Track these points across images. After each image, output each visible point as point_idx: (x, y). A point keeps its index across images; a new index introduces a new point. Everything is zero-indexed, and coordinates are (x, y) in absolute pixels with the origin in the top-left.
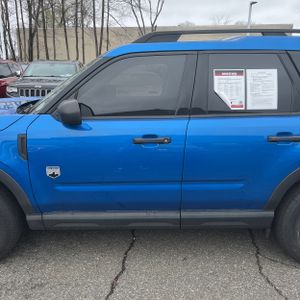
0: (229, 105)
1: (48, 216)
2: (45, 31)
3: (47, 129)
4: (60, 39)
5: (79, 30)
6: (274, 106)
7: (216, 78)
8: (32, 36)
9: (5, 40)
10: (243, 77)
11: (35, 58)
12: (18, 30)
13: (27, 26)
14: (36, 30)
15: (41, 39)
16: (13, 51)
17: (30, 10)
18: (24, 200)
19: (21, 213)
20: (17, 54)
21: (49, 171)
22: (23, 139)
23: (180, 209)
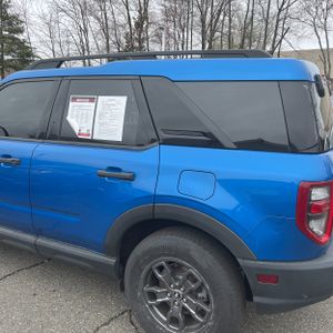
0: (77, 132)
6: (119, 138)
7: (71, 104)
10: (94, 104)
23: (38, 236)
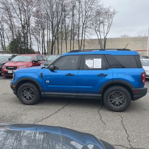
1: (46, 93)
2: (58, 42)
3: (47, 72)
4: (64, 45)
5: (72, 41)
7: (86, 61)
8: (53, 44)
9: (42, 46)
10: (93, 61)
11: (53, 53)
12: (48, 41)
13: (51, 40)
14: (55, 42)
15: (56, 45)
16: (45, 50)
17: (53, 33)
18: (41, 88)
19: (40, 92)
20: (46, 51)
21: (47, 82)
22: (42, 74)
